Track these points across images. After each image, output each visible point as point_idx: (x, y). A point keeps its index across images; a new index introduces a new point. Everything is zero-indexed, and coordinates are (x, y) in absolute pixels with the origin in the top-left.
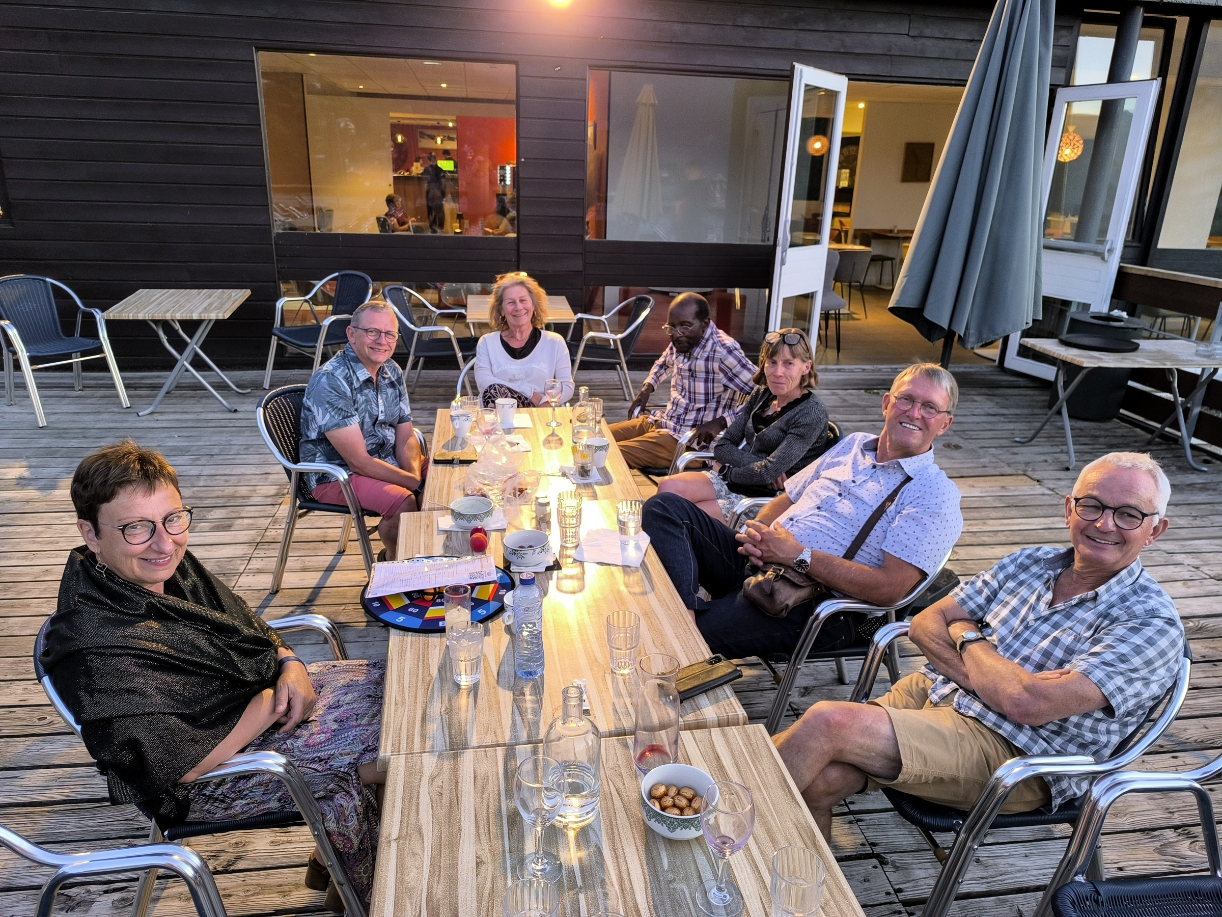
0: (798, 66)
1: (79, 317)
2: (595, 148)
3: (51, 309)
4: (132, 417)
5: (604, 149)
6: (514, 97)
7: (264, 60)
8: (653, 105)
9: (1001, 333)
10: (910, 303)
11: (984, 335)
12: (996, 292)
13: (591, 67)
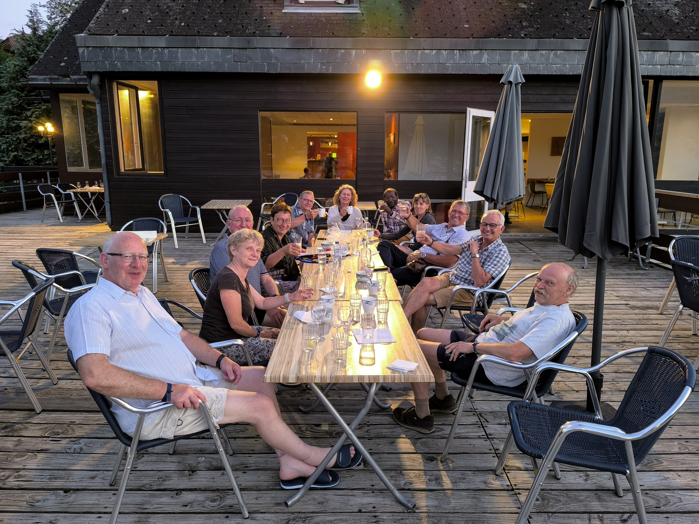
0: (468, 109)
1: (190, 210)
2: (394, 144)
3: (181, 207)
4: (208, 247)
5: (397, 144)
6: (356, 123)
7: (261, 114)
8: (422, 125)
9: (510, 198)
10: (479, 189)
11: (505, 199)
12: (507, 184)
13: (387, 112)
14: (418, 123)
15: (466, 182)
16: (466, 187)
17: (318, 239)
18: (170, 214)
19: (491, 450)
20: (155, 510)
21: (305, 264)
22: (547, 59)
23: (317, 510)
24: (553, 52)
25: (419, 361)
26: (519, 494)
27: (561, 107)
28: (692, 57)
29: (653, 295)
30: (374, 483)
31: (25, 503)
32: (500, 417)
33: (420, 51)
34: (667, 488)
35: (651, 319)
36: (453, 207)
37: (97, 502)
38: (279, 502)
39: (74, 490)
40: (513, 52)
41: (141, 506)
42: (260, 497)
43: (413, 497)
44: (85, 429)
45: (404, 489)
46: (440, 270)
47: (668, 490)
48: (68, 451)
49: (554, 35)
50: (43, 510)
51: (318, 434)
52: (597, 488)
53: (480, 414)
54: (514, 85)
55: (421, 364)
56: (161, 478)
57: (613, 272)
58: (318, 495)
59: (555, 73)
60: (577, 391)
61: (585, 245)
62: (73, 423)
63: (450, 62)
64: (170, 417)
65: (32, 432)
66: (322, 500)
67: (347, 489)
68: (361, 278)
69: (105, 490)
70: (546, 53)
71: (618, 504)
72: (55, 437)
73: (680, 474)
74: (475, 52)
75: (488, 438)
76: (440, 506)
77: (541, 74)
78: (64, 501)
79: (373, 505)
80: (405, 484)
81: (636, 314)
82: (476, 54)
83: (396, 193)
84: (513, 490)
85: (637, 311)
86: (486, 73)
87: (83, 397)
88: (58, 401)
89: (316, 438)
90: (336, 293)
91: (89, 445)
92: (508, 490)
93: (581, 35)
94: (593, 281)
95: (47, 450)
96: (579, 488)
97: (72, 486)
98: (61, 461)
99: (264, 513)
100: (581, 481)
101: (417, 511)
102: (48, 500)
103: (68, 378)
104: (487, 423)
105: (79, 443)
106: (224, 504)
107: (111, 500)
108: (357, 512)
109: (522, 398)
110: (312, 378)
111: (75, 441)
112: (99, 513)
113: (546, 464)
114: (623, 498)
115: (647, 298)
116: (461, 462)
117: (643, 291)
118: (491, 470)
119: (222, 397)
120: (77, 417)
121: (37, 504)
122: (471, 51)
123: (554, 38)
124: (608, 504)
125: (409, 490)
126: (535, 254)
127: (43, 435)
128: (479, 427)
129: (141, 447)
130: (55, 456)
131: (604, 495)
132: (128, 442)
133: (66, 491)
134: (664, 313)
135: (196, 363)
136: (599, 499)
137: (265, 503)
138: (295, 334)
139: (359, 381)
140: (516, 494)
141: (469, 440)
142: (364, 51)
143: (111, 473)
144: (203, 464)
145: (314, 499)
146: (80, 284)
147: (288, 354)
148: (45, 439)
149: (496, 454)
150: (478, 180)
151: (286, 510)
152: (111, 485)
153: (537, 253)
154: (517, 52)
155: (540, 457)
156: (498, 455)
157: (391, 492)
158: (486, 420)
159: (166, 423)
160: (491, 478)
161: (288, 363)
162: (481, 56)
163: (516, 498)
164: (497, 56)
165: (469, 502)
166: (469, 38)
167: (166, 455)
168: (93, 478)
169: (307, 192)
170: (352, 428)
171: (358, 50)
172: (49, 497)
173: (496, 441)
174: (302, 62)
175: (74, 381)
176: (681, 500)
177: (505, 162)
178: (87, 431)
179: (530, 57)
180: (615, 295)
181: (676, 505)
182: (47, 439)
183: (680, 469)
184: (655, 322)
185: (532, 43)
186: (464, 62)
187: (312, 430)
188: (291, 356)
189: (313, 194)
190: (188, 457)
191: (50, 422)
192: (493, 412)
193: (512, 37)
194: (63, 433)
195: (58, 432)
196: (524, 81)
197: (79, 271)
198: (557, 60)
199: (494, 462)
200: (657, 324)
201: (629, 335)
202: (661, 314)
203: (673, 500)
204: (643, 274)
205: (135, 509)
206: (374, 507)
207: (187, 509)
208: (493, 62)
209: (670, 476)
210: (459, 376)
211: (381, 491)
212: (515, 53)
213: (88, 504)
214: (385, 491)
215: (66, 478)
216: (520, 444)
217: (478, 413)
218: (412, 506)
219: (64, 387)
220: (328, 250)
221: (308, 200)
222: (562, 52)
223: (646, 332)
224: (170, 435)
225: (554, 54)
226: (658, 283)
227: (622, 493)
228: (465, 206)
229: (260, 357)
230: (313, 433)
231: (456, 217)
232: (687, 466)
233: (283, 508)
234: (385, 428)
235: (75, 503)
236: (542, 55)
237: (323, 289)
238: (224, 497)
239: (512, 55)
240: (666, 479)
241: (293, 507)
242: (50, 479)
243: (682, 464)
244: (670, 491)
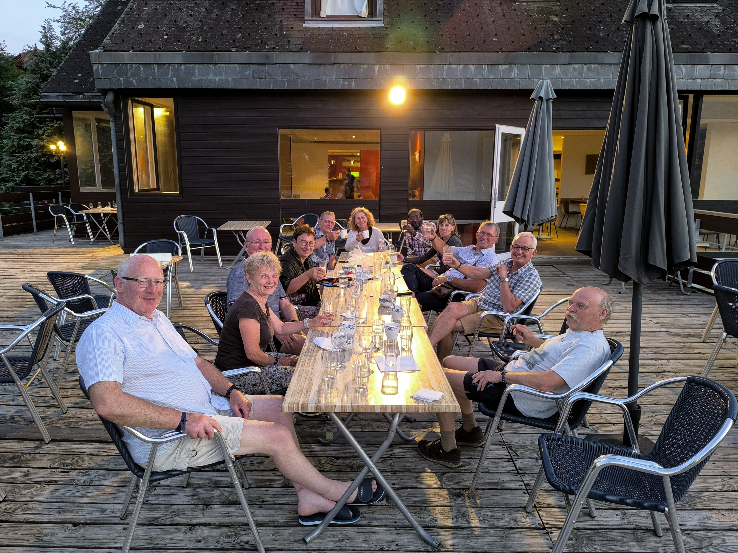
0: (497, 126)
1: (206, 231)
2: (420, 162)
3: (196, 228)
4: (224, 270)
5: (423, 162)
6: (379, 141)
7: (280, 132)
8: (449, 142)
9: (541, 219)
10: (508, 210)
11: (536, 220)
12: (538, 205)
13: (411, 129)
14: (445, 140)
15: (495, 202)
16: (495, 207)
17: (339, 262)
18: (185, 235)
19: (521, 486)
20: (167, 546)
21: (325, 288)
22: (581, 73)
23: (337, 548)
24: (587, 66)
25: (445, 391)
26: (552, 533)
27: (596, 124)
28: (735, 71)
29: (695, 322)
30: (397, 519)
31: (33, 537)
32: (531, 451)
33: (447, 66)
34: (710, 528)
35: (693, 348)
36: (482, 228)
37: (106, 537)
38: (297, 539)
39: (83, 524)
40: (544, 66)
41: (153, 542)
42: (277, 533)
43: (438, 535)
44: (95, 460)
45: (429, 527)
46: (468, 294)
47: (711, 530)
48: (77, 483)
49: (588, 48)
50: (51, 545)
51: (338, 467)
52: (635, 527)
53: (510, 447)
54: (544, 101)
55: (446, 394)
56: (173, 512)
57: (653, 298)
58: (338, 532)
59: (588, 88)
60: (614, 424)
61: (620, 268)
62: (82, 454)
63: (478, 77)
64: (184, 447)
65: (40, 463)
66: (342, 537)
67: (369, 526)
68: (384, 302)
69: (116, 524)
70: (579, 67)
71: (657, 545)
72: (64, 468)
73: (723, 513)
74: (504, 67)
75: (518, 473)
76: (467, 545)
77: (574, 88)
78: (72, 536)
79: (396, 543)
80: (430, 521)
81: (677, 342)
82: (505, 68)
83: (420, 214)
84: (544, 528)
85: (677, 339)
86: (516, 89)
87: (93, 426)
88: (68, 431)
89: (337, 471)
90: (357, 318)
91: (100, 477)
92: (539, 529)
93: (616, 48)
94: (629, 306)
95: (55, 482)
96: (616, 527)
97: (82, 520)
98: (70, 493)
99: (281, 550)
100: (618, 519)
101: (442, 550)
102: (56, 534)
103: (78, 406)
104: (517, 457)
105: (89, 475)
106: (239, 540)
107: (121, 535)
108: (379, 550)
109: (554, 430)
110: (332, 408)
111: (85, 472)
112: (109, 548)
113: (579, 500)
114: (662, 539)
115: (688, 326)
116: (489, 498)
117: (685, 317)
118: (521, 507)
119: (238, 427)
120: (87, 448)
121: (45, 538)
122: (500, 66)
123: (587, 51)
124: (646, 544)
125: (434, 527)
126: (568, 278)
127: (52, 466)
128: (509, 461)
129: (154, 478)
130: (64, 488)
131: (643, 535)
132: (140, 473)
133: (75, 525)
134: (707, 341)
135: (212, 391)
136: (637, 539)
137: (282, 540)
138: (314, 362)
139: (381, 410)
140: (548, 533)
141: (498, 475)
142: (387, 66)
143: (121, 506)
144: (217, 498)
145: (334, 536)
146: (92, 308)
147: (306, 382)
148: (54, 470)
149: (527, 490)
150: (508, 200)
151: (305, 547)
152: (121, 519)
153: (571, 277)
154: (548, 66)
155: (573, 493)
156: (529, 491)
157: (415, 529)
158: (516, 454)
159: (180, 453)
160: (521, 516)
161: (307, 391)
162: (510, 70)
163: (548, 537)
164: (527, 71)
165: (498, 540)
166: (498, 52)
167: (179, 488)
168: (103, 511)
169: (328, 213)
170: (374, 460)
171: (382, 66)
172: (57, 531)
173: (526, 476)
174: (324, 77)
175: (84, 410)
176: (725, 541)
177: (536, 182)
178: (97, 462)
179: (562, 72)
180: (655, 322)
181: (720, 546)
182: (56, 470)
183: (724, 508)
184: (697, 351)
185: (564, 56)
186: (493, 77)
187: (332, 463)
188: (310, 384)
189: (334, 215)
190: (202, 490)
191: (59, 453)
192: (524, 446)
193: (543, 51)
194: (72, 464)
195: (67, 463)
196: (556, 97)
197: (91, 295)
198: (591, 74)
199: (524, 499)
200: (700, 353)
201: (669, 364)
202: (703, 342)
203: (716, 541)
204: (685, 300)
205: (147, 544)
206: (397, 545)
207: (200, 545)
208: (523, 77)
209: (713, 515)
210: (487, 407)
211: (404, 528)
212: (546, 67)
213: (98, 539)
214: (408, 528)
215: (76, 511)
216: (551, 479)
217: (508, 446)
218: (437, 545)
219: (74, 416)
220: (350, 273)
221: (329, 221)
222: (596, 66)
223: (688, 361)
224: (183, 467)
225: (587, 68)
226: (701, 309)
227: (661, 533)
228: (494, 228)
229: (278, 385)
230: (333, 466)
231: (484, 239)
232: (731, 504)
233: (302, 545)
234: (410, 462)
235: (84, 538)
236: (575, 69)
237: (344, 314)
238: (239, 533)
239: (543, 69)
240: (709, 518)
241: (312, 544)
242: (59, 512)
243: (727, 502)
244: (714, 532)
